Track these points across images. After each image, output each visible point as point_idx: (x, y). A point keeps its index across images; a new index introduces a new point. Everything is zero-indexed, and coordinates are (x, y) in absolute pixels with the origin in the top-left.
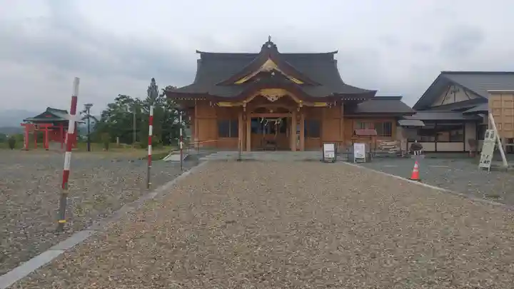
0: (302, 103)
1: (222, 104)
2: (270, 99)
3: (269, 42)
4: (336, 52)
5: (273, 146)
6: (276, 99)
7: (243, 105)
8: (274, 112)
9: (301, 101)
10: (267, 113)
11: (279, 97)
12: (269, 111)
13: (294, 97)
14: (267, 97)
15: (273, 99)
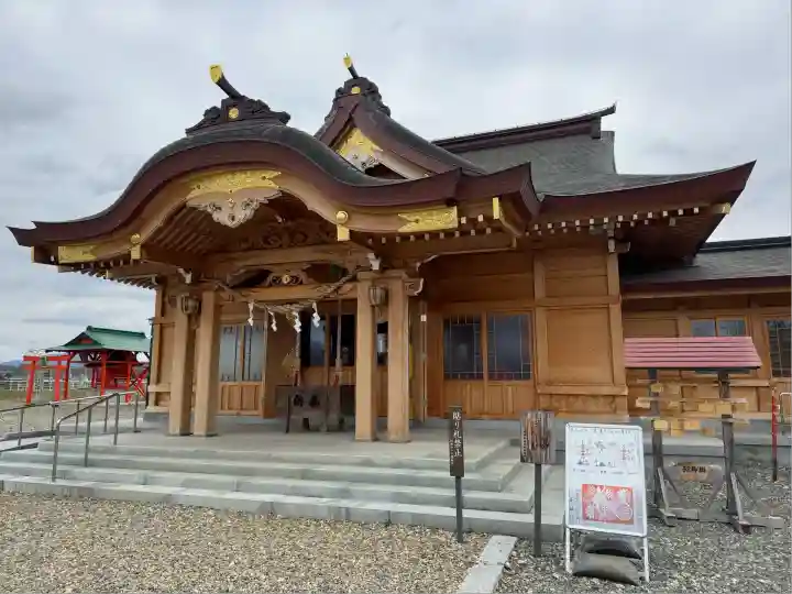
0: (345, 223)
1: (66, 255)
2: (221, 217)
3: (354, 80)
4: (611, 111)
6: (243, 215)
7: (129, 255)
8: (296, 281)
9: (341, 215)
10: (270, 285)
11: (255, 205)
12: (277, 282)
13: (315, 203)
14: (211, 210)
15: (233, 219)
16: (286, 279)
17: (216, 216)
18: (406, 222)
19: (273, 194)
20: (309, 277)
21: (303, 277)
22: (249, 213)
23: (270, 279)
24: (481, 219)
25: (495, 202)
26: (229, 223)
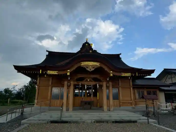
0: (112, 73)
1: (50, 72)
3: (87, 43)
4: (121, 54)
6: (92, 70)
7: (67, 74)
10: (85, 81)
11: (95, 68)
12: (87, 80)
13: (106, 69)
14: (86, 68)
15: (90, 70)
16: (89, 80)
17: (87, 69)
18: (122, 74)
19: (98, 67)
20: (93, 80)
21: (92, 80)
23: (85, 80)
24: (133, 75)
25: (137, 73)
26: (89, 70)
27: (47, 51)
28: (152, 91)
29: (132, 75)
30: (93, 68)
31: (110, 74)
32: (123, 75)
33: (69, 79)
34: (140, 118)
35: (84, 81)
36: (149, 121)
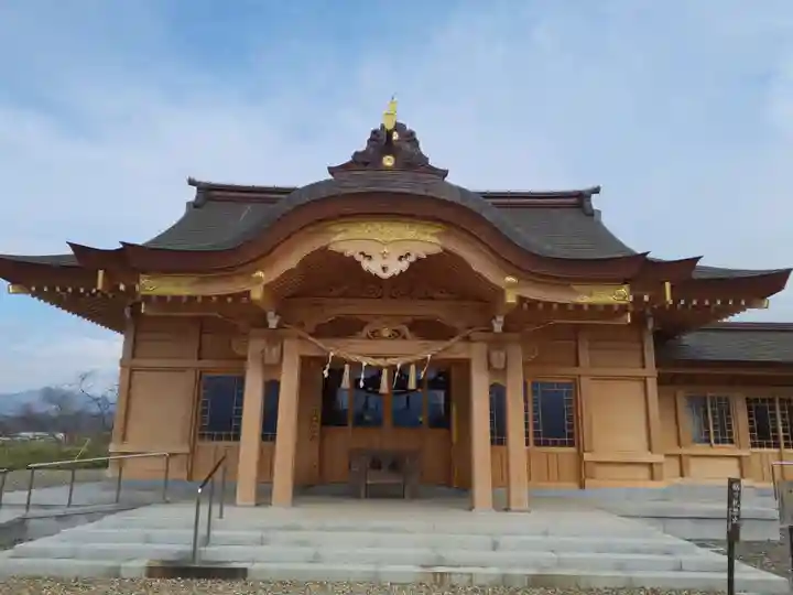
0: (514, 287)
2: (372, 267)
4: (597, 191)
5: (392, 479)
6: (397, 267)
8: (397, 335)
9: (510, 279)
10: (368, 338)
11: (412, 259)
12: (375, 335)
13: (479, 263)
14: (359, 258)
15: (384, 269)
16: (386, 333)
17: (366, 265)
18: (577, 293)
20: (410, 329)
21: (406, 330)
22: (404, 265)
23: (367, 330)
24: (646, 298)
25: (668, 285)
26: (381, 274)
27: (192, 182)
28: (781, 400)
29: (638, 300)
30: (400, 258)
31: (500, 292)
32: (584, 299)
33: (273, 323)
34: (684, 558)
35: (364, 334)
36: (736, 576)
